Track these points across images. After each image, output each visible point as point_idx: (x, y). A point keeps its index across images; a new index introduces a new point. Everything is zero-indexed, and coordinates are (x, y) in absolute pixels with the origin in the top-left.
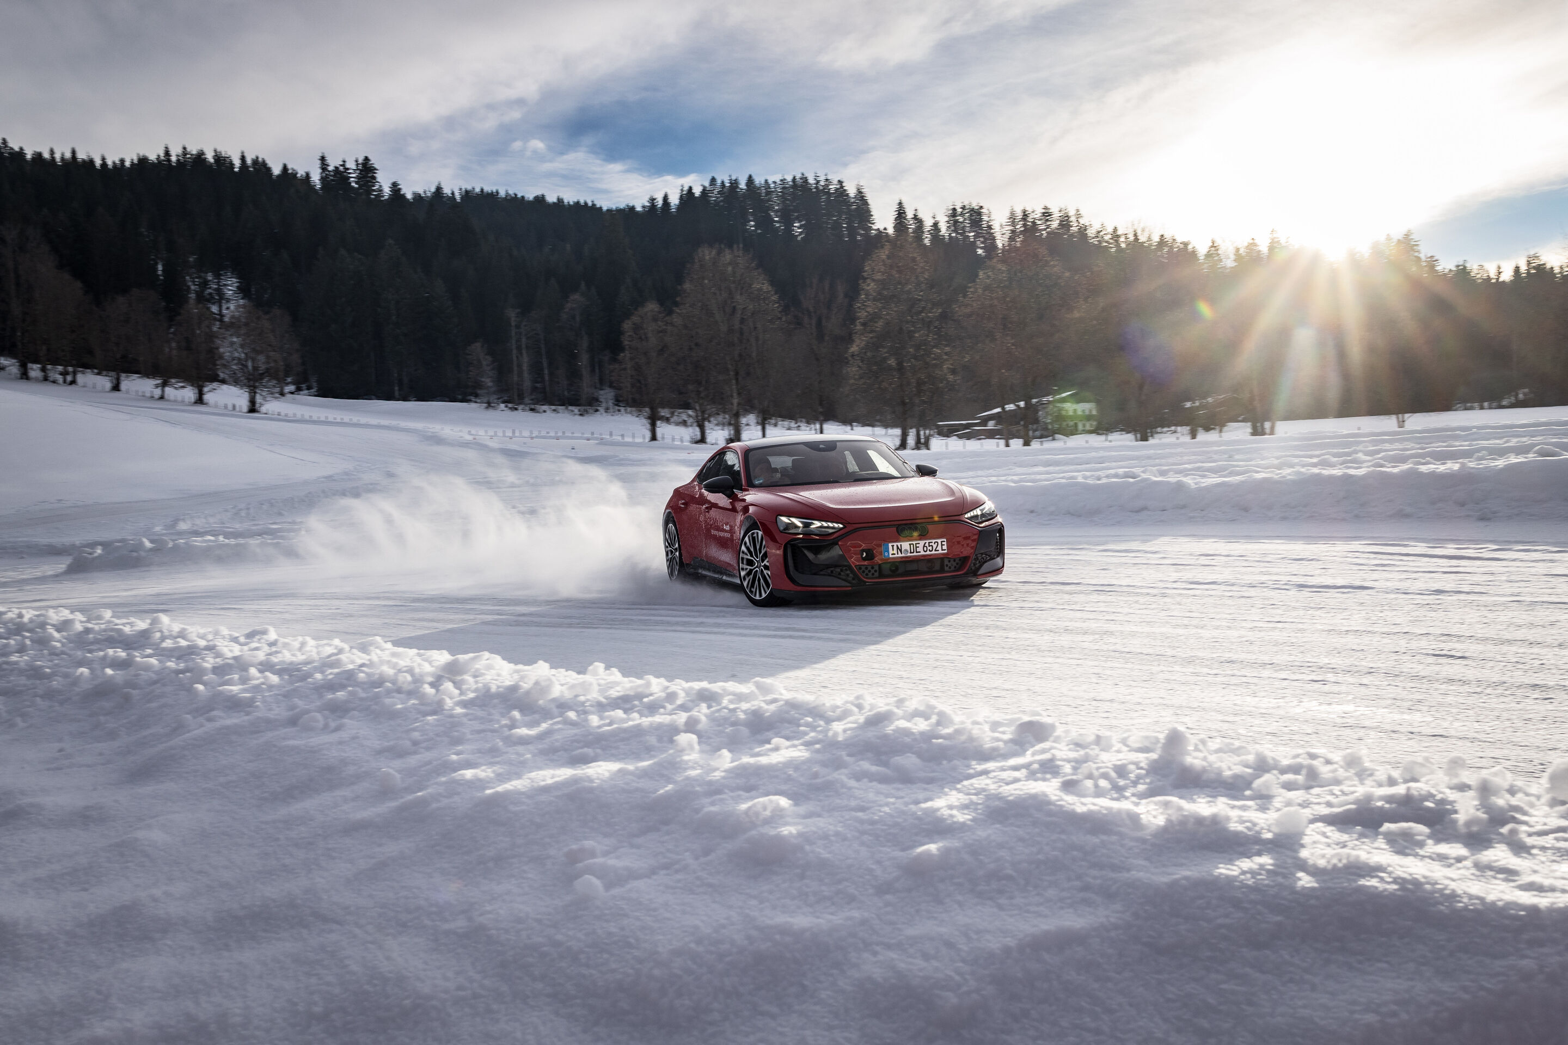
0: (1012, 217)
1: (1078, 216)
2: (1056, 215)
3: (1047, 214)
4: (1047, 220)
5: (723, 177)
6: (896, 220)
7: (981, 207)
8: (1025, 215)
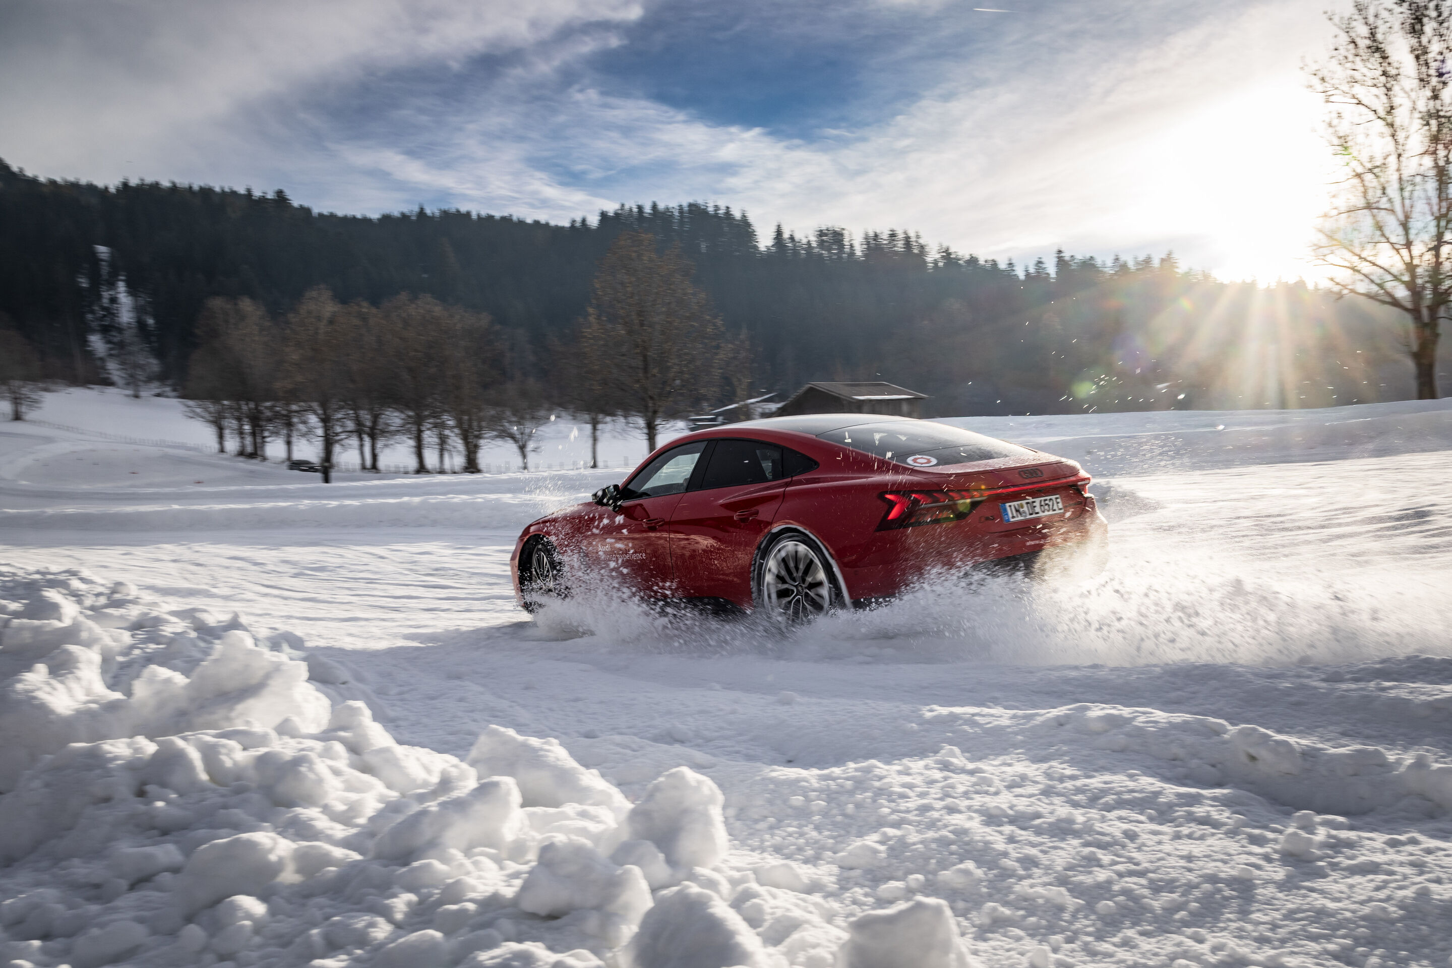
0: (867, 238)
1: (918, 237)
2: (901, 236)
3: (893, 235)
4: (894, 240)
5: (631, 204)
6: (775, 239)
7: (843, 229)
8: (876, 235)
